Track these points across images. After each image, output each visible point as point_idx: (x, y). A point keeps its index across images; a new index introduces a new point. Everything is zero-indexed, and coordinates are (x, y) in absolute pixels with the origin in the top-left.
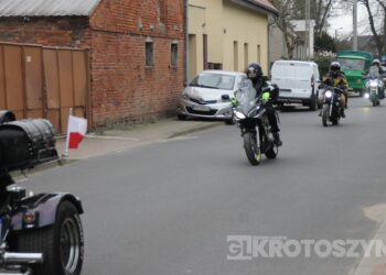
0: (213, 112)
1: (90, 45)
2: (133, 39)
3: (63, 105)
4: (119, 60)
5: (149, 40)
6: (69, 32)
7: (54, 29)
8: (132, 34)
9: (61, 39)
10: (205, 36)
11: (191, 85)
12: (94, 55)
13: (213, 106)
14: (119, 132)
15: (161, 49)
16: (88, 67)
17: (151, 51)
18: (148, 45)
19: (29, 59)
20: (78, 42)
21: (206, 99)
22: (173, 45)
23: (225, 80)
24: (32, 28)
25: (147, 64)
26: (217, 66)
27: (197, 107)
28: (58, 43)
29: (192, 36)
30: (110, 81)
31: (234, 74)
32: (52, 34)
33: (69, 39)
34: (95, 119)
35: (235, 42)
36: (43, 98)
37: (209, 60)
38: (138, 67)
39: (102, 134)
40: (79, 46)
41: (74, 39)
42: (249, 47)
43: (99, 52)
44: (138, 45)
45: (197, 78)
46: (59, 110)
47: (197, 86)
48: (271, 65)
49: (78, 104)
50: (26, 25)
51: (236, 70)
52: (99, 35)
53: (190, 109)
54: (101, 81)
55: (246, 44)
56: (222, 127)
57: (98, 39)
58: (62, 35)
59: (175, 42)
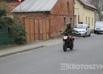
0: (80, 34)
1: (50, 18)
2: (61, 16)
3: (44, 33)
4: (57, 22)
5: (65, 17)
6: (46, 15)
7: (42, 14)
8: (61, 15)
9: (44, 17)
10: (79, 16)
11: (75, 28)
12: (51, 21)
13: (80, 33)
14: (57, 39)
15: (68, 19)
16: (50, 23)
17: (65, 19)
18: (65, 18)
19: (36, 22)
20: (48, 17)
21: (78, 31)
22: (71, 18)
23: (84, 26)
24: (37, 14)
25: (64, 22)
26: (82, 23)
27: (76, 33)
28: (43, 18)
29: (75, 16)
30: (55, 27)
31: (86, 25)
32: (41, 16)
33: (45, 17)
34: (51, 36)
35: (86, 17)
36: (39, 31)
37: (80, 21)
38: (62, 23)
39: (53, 40)
40: (48, 18)
41: (47, 17)
42: (90, 18)
43: (52, 20)
44: (62, 18)
45: (76, 26)
46: (43, 34)
47: (76, 28)
48: (95, 23)
49: (47, 32)
50: (35, 14)
51: (86, 24)
52: (53, 16)
53: (75, 34)
54: (53, 27)
55: (89, 18)
56: (82, 38)
57: (52, 17)
58: (44, 16)
59: (71, 17)
